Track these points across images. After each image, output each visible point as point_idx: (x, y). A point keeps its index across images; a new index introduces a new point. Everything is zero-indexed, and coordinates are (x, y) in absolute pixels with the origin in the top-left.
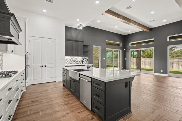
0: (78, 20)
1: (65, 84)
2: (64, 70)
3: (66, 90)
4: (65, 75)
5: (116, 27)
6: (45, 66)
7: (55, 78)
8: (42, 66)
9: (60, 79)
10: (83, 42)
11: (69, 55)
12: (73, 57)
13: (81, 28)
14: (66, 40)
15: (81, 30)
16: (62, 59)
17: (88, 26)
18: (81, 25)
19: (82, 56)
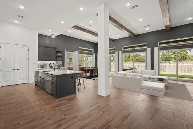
0: (50, 31)
1: (36, 83)
2: (36, 72)
3: (37, 87)
4: (36, 76)
5: (86, 37)
6: (18, 70)
7: (28, 80)
8: (15, 70)
9: (32, 80)
10: (56, 48)
11: (42, 60)
12: (46, 61)
13: (53, 37)
14: (39, 46)
15: (53, 39)
16: (34, 63)
17: (61, 35)
18: (53, 34)
19: (55, 61)
